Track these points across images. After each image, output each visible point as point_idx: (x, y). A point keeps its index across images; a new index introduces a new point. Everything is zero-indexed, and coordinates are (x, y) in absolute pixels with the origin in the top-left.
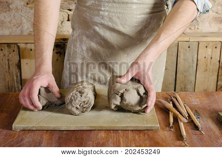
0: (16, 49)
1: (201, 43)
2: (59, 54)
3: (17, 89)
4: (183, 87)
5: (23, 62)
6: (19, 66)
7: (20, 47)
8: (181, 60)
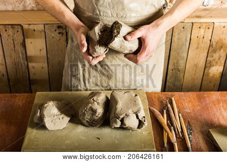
0: (20, 30)
1: (194, 24)
2: (61, 34)
3: (23, 65)
4: (176, 62)
5: (28, 41)
6: (24, 45)
7: (24, 28)
8: (175, 39)
